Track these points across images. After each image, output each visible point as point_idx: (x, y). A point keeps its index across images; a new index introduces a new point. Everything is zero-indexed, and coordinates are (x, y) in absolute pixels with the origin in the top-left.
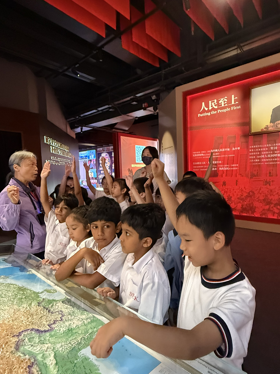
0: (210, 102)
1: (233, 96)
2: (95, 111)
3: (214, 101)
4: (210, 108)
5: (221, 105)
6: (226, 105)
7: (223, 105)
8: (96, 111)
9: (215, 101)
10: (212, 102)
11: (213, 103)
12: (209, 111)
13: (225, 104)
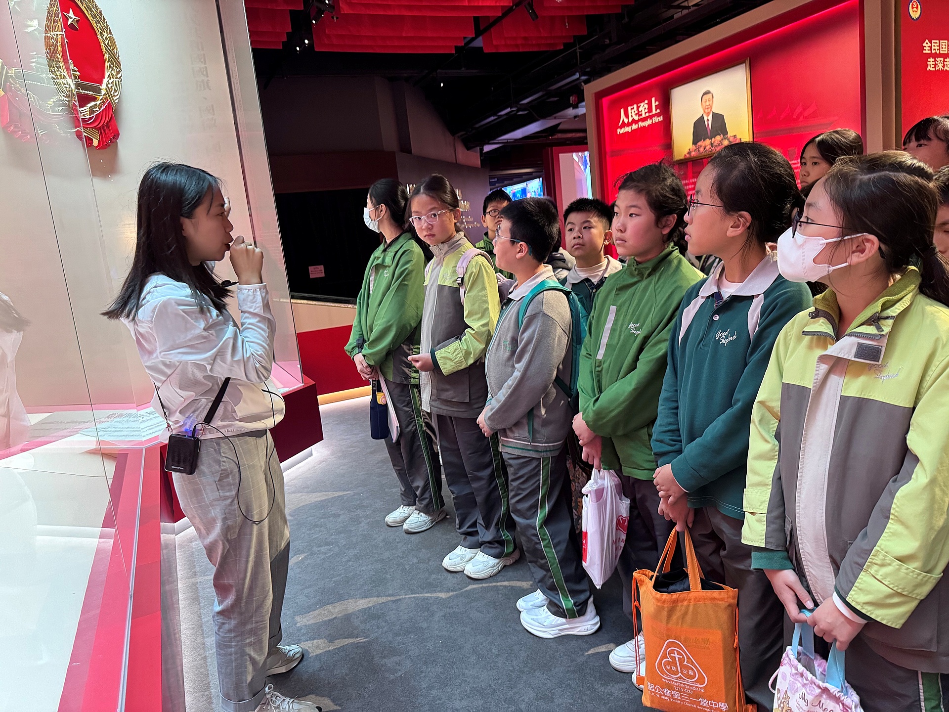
0: (629, 108)
1: (653, 99)
2: (492, 118)
3: (633, 108)
4: (630, 120)
5: (641, 115)
6: (647, 115)
7: (644, 116)
8: (495, 117)
9: (635, 106)
10: (632, 109)
11: (633, 111)
12: (629, 124)
13: (645, 113)
